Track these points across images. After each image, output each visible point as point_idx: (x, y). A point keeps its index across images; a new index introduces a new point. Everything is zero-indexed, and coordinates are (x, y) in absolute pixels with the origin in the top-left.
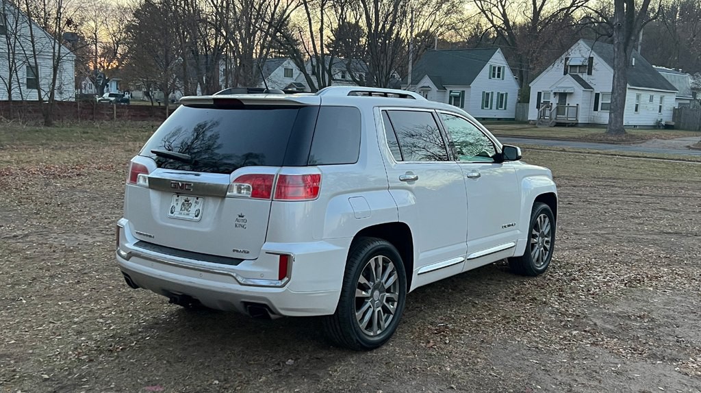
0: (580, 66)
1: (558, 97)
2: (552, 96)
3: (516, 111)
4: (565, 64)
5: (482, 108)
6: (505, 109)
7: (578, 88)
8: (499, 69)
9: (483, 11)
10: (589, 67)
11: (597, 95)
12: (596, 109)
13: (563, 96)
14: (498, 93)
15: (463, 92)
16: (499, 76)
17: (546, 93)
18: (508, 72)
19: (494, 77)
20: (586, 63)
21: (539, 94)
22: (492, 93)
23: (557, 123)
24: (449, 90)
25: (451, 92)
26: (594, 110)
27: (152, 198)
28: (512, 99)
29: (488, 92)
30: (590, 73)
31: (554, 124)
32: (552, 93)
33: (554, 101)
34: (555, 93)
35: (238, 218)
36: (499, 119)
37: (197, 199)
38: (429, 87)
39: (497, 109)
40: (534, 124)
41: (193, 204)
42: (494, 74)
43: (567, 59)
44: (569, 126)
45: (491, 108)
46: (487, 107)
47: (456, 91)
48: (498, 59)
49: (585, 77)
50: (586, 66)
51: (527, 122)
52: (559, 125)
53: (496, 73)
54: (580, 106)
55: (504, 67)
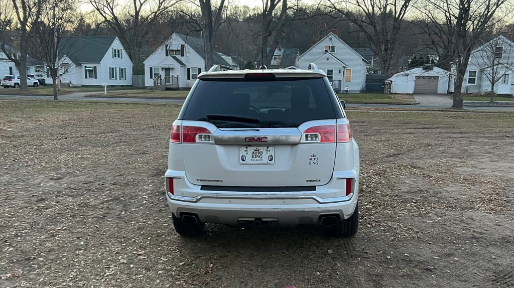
0: (176, 50)
1: (164, 71)
2: (160, 70)
3: (132, 80)
4: (166, 49)
5: (110, 79)
6: (125, 79)
7: (177, 65)
8: (118, 51)
9: (98, 10)
10: (181, 52)
11: (189, 70)
12: (189, 78)
13: (167, 70)
14: (120, 68)
15: (95, 67)
16: (119, 57)
17: (157, 68)
18: (124, 54)
19: (115, 56)
20: (179, 49)
21: (151, 69)
22: (116, 68)
23: (166, 88)
24: (84, 66)
25: (86, 67)
26: (188, 79)
27: (218, 152)
28: (129, 72)
29: (113, 67)
30: (182, 55)
31: (165, 89)
32: (160, 68)
33: (162, 74)
34: (162, 68)
35: (311, 158)
36: (122, 86)
37: (268, 148)
38: (68, 64)
39: (120, 79)
40: (151, 89)
41: (265, 152)
42: (115, 55)
43: (167, 46)
44: (174, 90)
45: (116, 79)
46: (113, 77)
47: (90, 66)
48: (117, 44)
49: (179, 57)
50: (179, 50)
51: (145, 88)
52: (168, 89)
53: (117, 54)
54: (179, 77)
55: (121, 50)
